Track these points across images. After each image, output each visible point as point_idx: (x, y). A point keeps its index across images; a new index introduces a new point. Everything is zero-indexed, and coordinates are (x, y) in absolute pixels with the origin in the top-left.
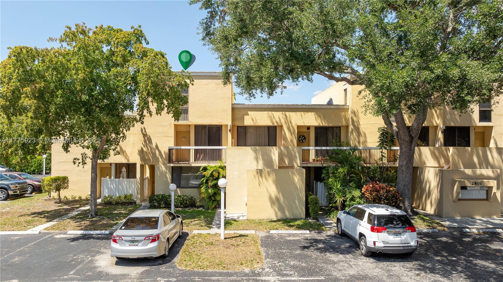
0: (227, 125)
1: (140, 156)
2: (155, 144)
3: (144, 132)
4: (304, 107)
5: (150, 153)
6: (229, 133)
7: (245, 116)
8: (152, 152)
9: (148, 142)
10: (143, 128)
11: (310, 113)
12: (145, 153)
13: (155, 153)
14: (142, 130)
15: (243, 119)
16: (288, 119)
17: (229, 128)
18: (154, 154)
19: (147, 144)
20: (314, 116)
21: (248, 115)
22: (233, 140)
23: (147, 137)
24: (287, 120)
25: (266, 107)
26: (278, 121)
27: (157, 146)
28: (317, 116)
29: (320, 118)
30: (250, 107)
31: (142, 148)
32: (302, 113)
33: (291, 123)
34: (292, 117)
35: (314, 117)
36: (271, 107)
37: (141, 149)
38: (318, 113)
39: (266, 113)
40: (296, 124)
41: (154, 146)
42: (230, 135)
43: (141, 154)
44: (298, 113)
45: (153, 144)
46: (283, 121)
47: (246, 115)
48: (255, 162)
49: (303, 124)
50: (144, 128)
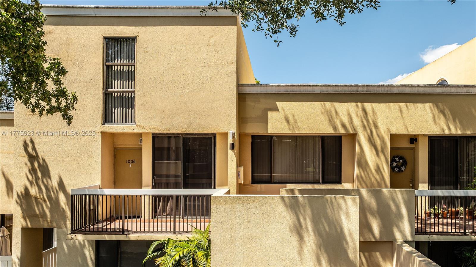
0: (226, 134)
1: (21, 206)
2: (58, 179)
3: (30, 149)
4: (407, 90)
5: (45, 201)
6: (230, 152)
7: (270, 114)
8: (49, 197)
9: (39, 174)
10: (28, 142)
11: (420, 105)
12: (33, 199)
13: (57, 199)
14: (26, 146)
15: (265, 120)
16: (370, 119)
17: (230, 141)
18: (55, 203)
19: (37, 178)
20: (429, 111)
21: (277, 109)
22: (242, 169)
23: (39, 163)
24: (368, 121)
25: (317, 91)
26: (347, 124)
27: (61, 185)
28: (436, 112)
29: (445, 115)
30: (282, 90)
31: (26, 189)
32: (403, 105)
33: (376, 127)
34: (379, 114)
35: (431, 115)
36: (330, 90)
37: (23, 191)
38: (440, 104)
39: (318, 104)
40: (389, 130)
41: (54, 183)
42: (232, 156)
43: (23, 201)
44: (394, 106)
45: (52, 179)
46: (357, 122)
47: (271, 110)
48: (294, 241)
49: (403, 132)
50: (32, 142)
